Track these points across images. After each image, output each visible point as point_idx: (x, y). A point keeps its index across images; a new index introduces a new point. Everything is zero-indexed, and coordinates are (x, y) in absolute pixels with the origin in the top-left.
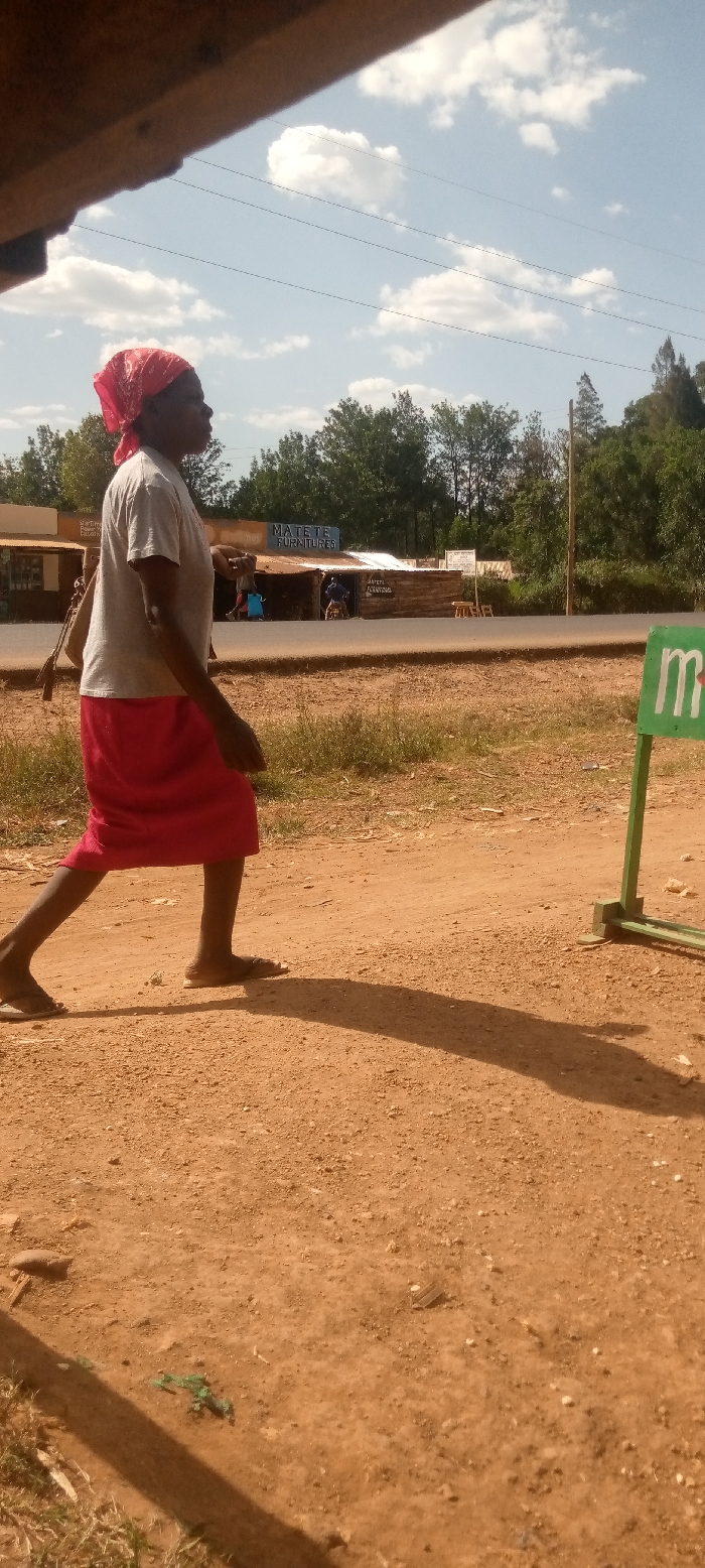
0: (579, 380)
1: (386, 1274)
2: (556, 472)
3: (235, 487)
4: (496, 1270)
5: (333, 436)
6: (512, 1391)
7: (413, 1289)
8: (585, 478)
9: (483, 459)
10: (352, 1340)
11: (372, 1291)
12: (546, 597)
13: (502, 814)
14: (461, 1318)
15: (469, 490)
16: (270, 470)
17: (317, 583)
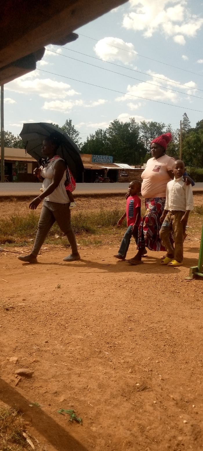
0: (183, 115)
1: (129, 380)
2: (176, 141)
3: (83, 145)
4: (162, 379)
5: (111, 130)
6: (168, 418)
7: (137, 385)
8: (184, 143)
10: (119, 400)
11: (125, 385)
14: (152, 394)
17: (106, 171)
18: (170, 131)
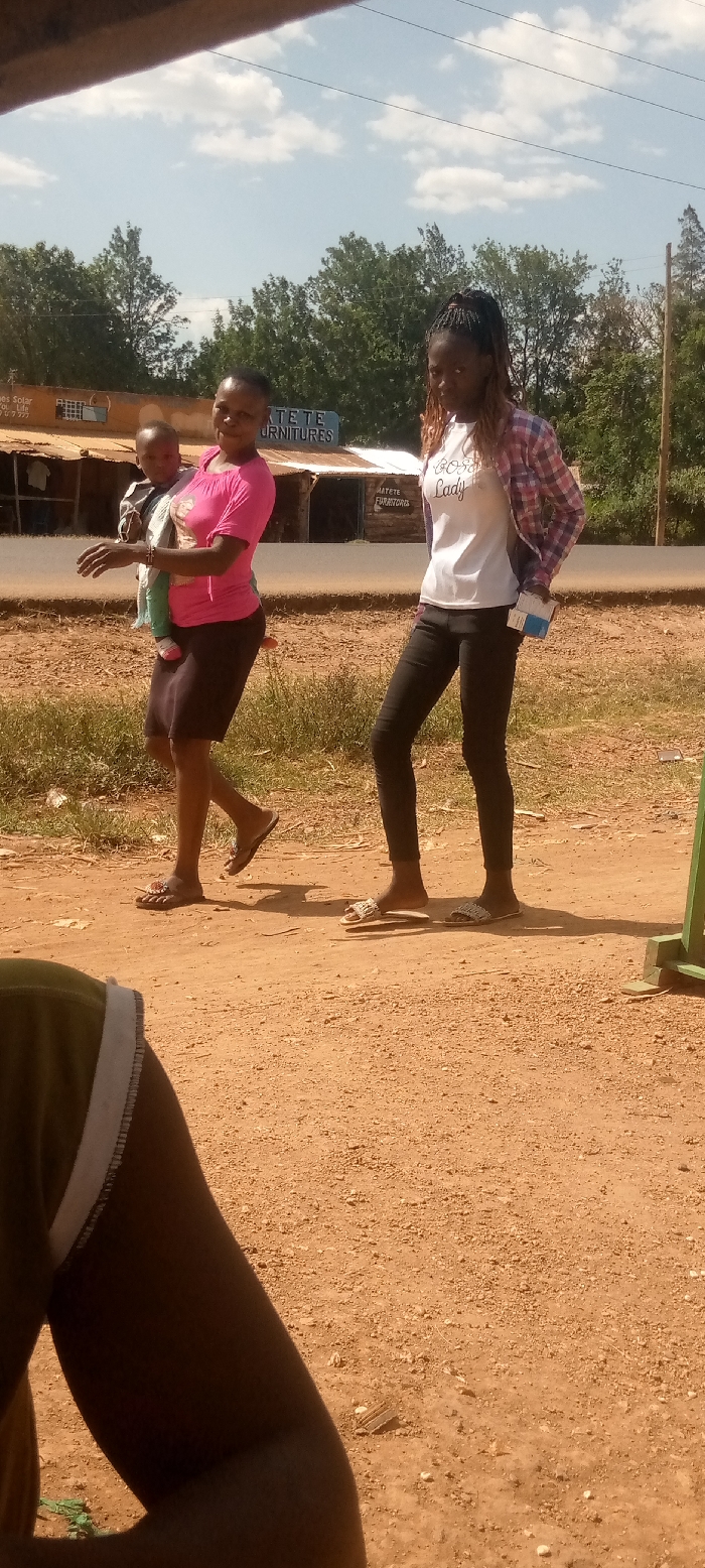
0: (682, 217)
2: (645, 343)
3: (196, 351)
5: (333, 285)
8: (685, 353)
9: (544, 322)
12: (628, 518)
13: (542, 820)
15: (524, 363)
16: (243, 329)
17: (306, 490)
18: (615, 295)
